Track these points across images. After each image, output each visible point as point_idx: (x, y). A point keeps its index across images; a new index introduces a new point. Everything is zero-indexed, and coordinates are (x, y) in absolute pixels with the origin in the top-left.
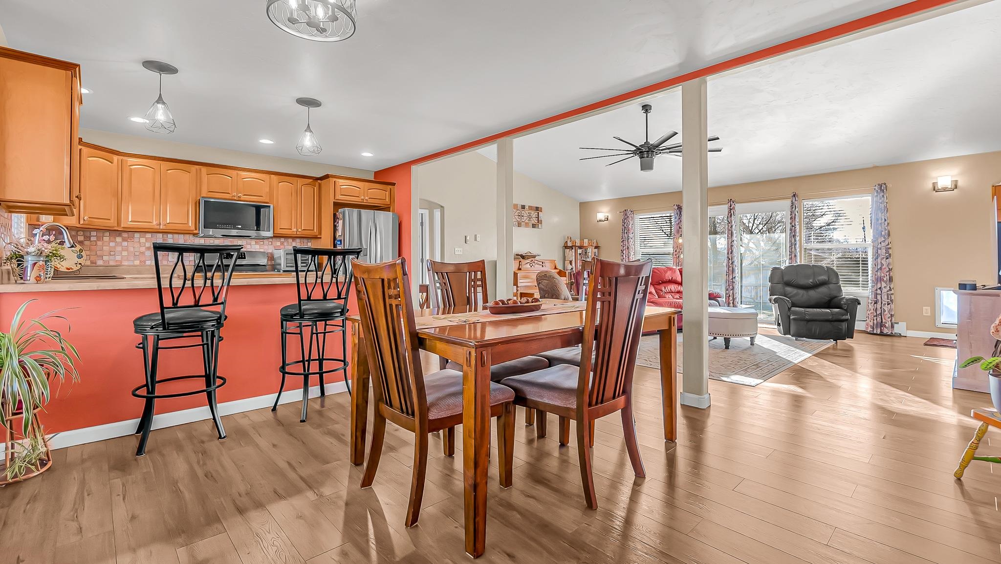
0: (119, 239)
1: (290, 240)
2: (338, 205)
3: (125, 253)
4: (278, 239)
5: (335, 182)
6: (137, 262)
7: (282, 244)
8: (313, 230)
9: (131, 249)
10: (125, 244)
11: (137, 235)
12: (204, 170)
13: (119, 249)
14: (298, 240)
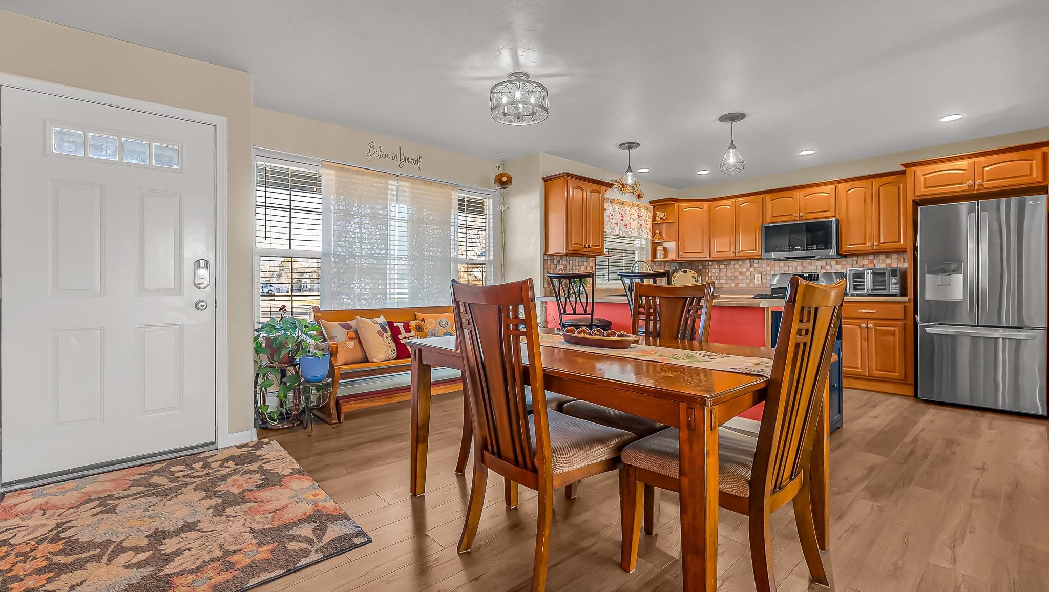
0: (722, 267)
1: (882, 257)
2: (916, 204)
3: (725, 278)
4: (866, 257)
5: (915, 172)
6: (733, 285)
7: (871, 262)
8: (899, 241)
9: (729, 274)
10: (725, 270)
11: (732, 263)
12: (768, 197)
13: (722, 274)
14: (894, 256)
